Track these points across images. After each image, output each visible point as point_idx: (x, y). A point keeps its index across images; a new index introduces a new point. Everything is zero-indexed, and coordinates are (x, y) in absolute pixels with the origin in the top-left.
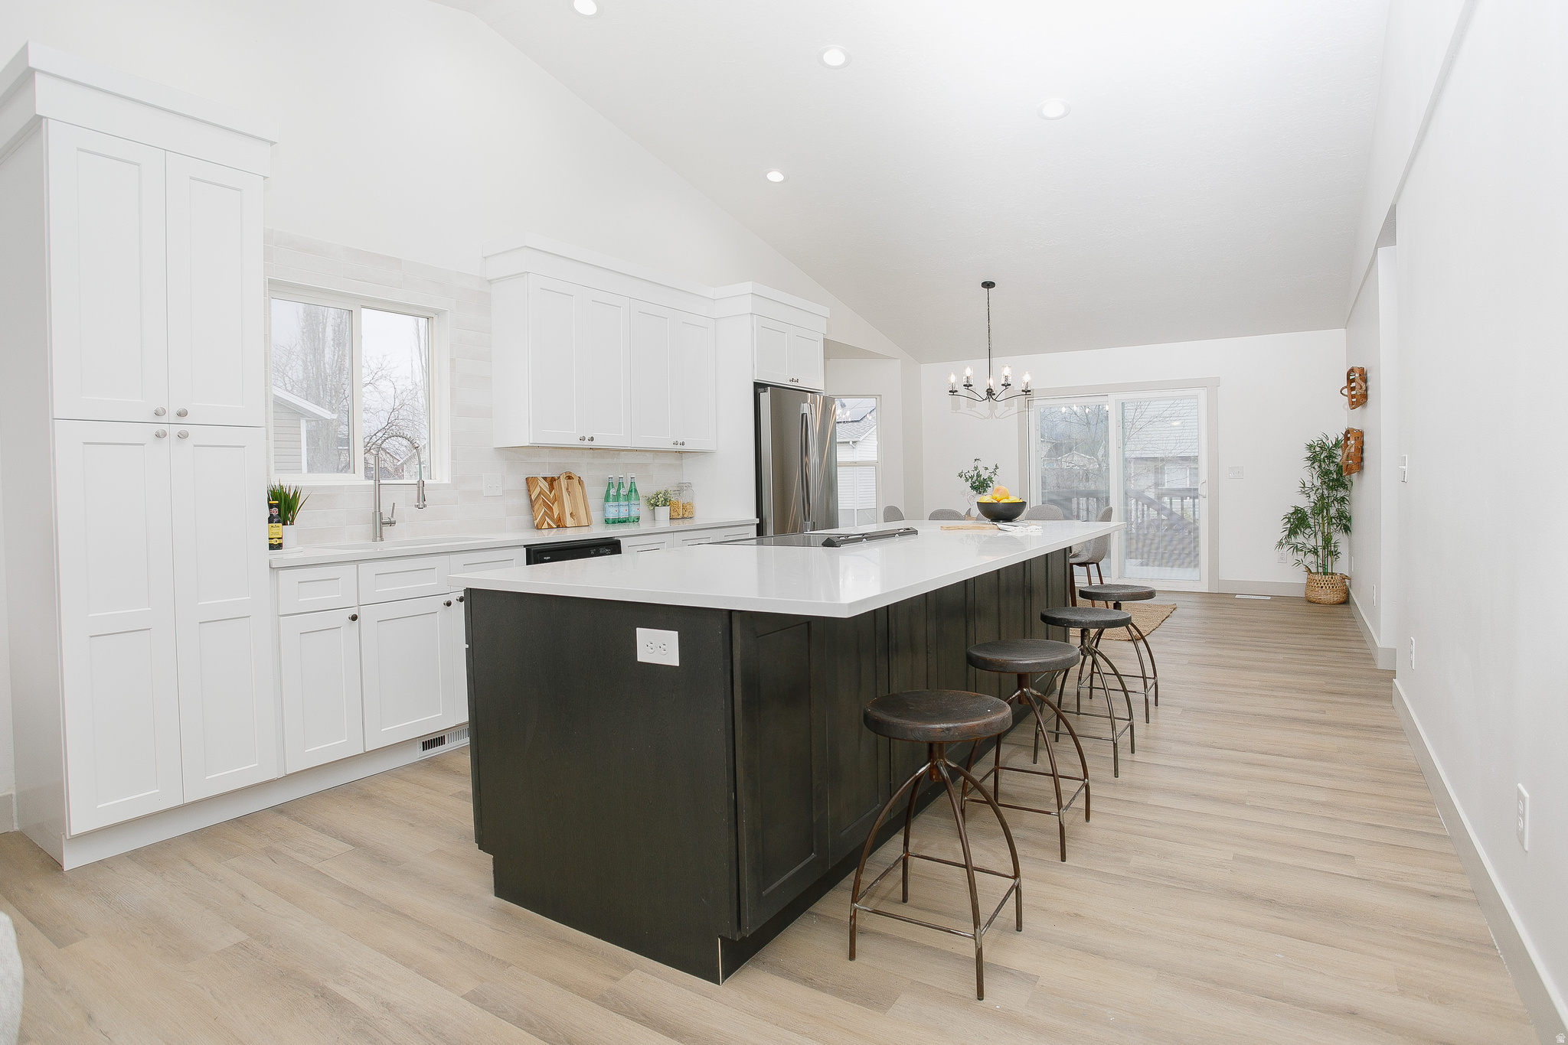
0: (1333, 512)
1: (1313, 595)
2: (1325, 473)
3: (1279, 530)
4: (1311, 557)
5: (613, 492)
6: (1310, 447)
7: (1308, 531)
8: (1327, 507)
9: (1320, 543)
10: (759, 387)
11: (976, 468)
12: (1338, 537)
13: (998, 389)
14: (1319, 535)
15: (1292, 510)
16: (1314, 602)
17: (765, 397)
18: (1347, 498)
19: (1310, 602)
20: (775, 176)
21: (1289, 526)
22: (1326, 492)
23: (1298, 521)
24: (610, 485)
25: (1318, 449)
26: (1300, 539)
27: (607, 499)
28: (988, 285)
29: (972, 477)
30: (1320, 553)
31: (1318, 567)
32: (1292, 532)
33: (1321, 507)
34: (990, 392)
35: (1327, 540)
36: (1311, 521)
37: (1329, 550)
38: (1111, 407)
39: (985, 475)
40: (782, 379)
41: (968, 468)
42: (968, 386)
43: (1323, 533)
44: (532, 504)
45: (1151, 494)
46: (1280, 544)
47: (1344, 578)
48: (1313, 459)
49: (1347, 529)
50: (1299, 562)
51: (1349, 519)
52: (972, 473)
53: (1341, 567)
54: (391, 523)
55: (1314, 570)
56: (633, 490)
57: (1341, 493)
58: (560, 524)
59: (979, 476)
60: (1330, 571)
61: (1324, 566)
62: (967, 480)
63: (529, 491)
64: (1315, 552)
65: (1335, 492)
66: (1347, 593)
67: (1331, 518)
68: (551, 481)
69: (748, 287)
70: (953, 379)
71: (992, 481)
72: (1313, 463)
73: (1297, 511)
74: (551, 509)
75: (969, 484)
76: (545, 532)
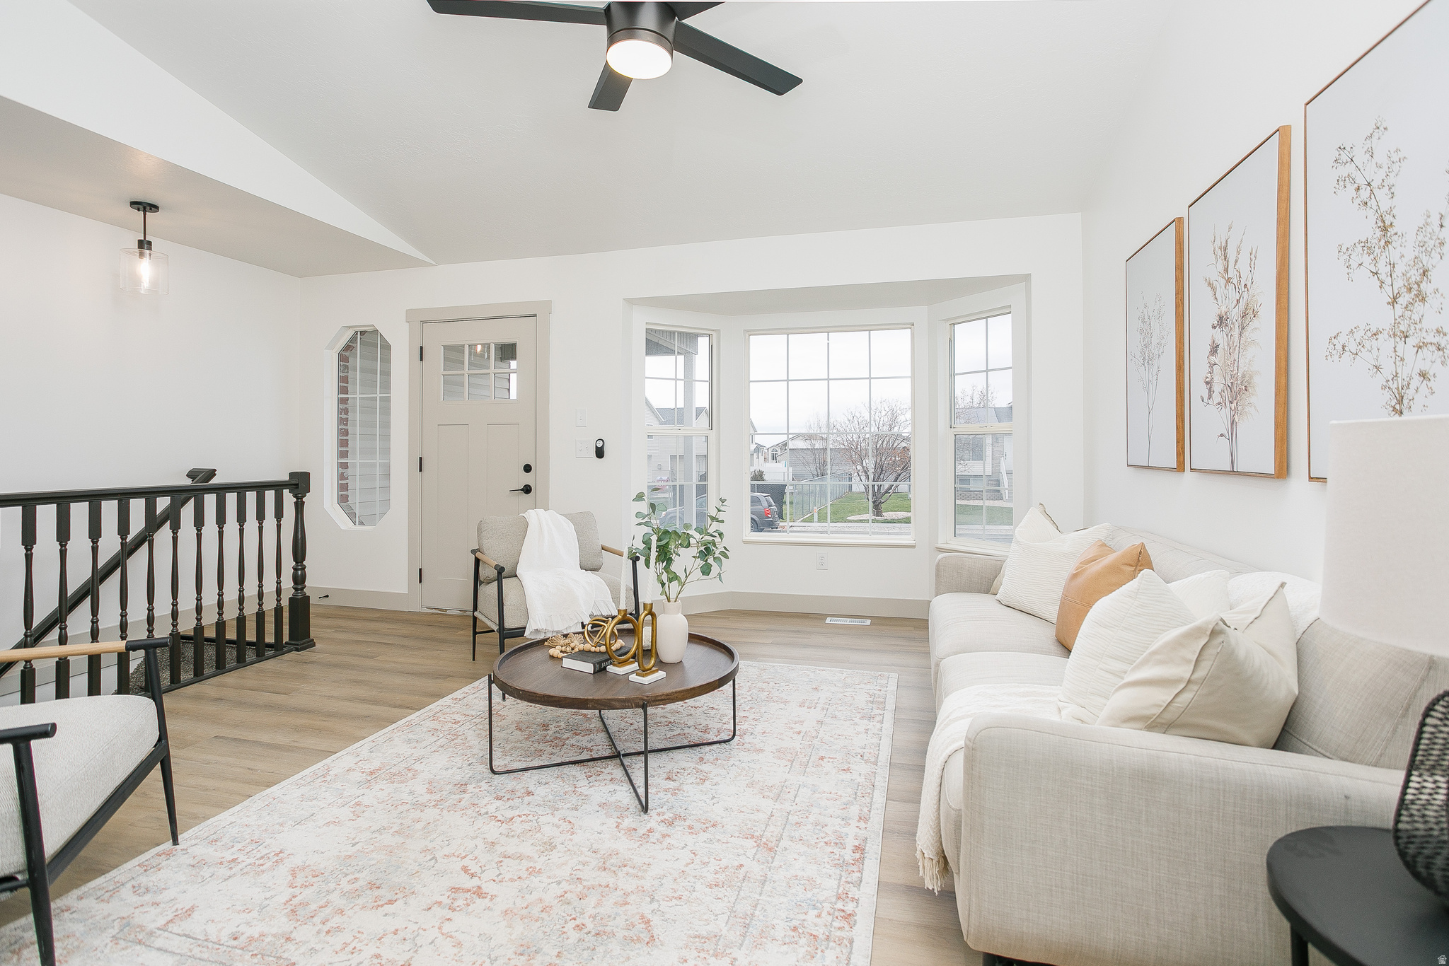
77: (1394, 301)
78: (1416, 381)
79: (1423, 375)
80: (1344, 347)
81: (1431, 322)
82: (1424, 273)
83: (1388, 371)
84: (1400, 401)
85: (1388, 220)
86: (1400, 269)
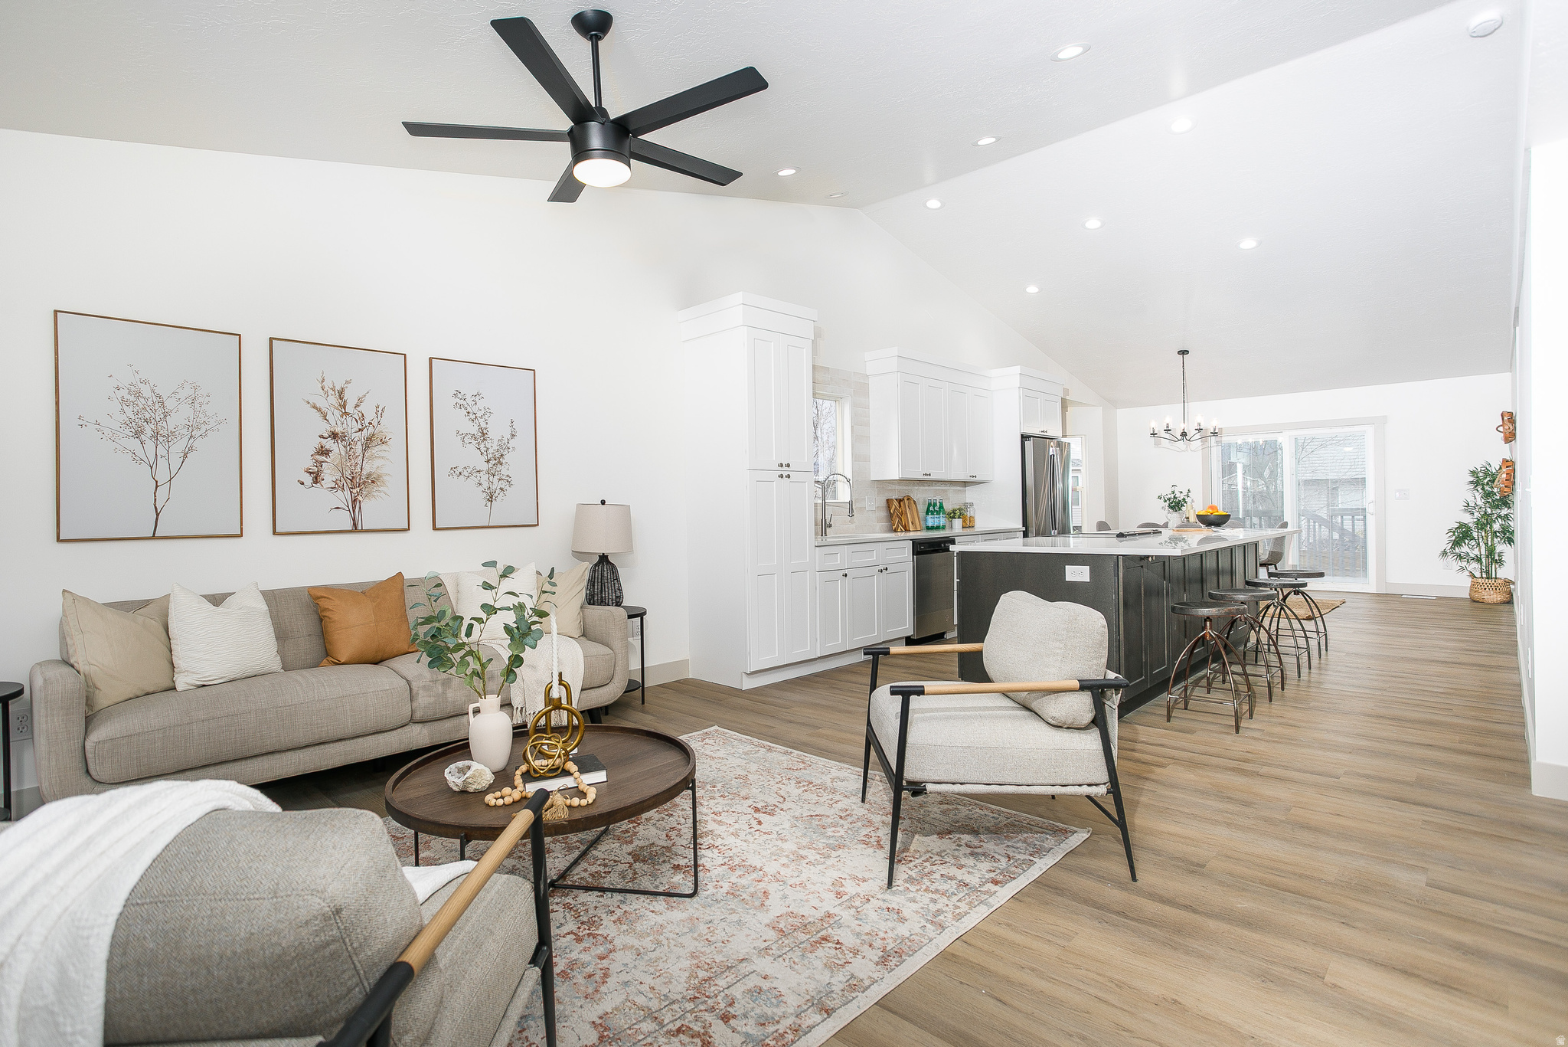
0: (1496, 527)
1: (1477, 596)
2: (1487, 495)
3: (1444, 541)
4: (1475, 565)
5: (931, 508)
6: (1473, 473)
7: (1473, 543)
8: (1490, 522)
9: (1483, 552)
10: (1024, 438)
11: (1173, 492)
12: (1501, 547)
13: (1191, 432)
14: (1483, 547)
15: (1457, 525)
16: (1478, 602)
17: (1029, 444)
18: (1512, 515)
19: (1474, 601)
20: (1032, 289)
21: (1454, 538)
22: (1489, 510)
23: (1462, 535)
24: (930, 505)
25: (1481, 474)
26: (1464, 549)
27: (927, 513)
28: (1183, 352)
29: (1169, 499)
30: (1484, 560)
31: (1481, 572)
32: (1457, 543)
33: (1484, 523)
34: (1184, 434)
35: (1491, 552)
36: (1475, 534)
37: (1493, 558)
38: (1285, 440)
39: (1180, 497)
40: (1036, 431)
41: (1167, 492)
42: (1167, 430)
43: (1486, 544)
44: (891, 516)
45: (1324, 514)
46: (1445, 553)
47: (1508, 582)
48: (1476, 483)
49: (1510, 541)
50: (1462, 569)
51: (1512, 533)
52: (1169, 496)
53: (1503, 573)
54: (830, 526)
55: (1478, 574)
56: (941, 507)
57: (1505, 511)
58: (907, 530)
59: (1175, 498)
60: (1494, 576)
61: (1487, 572)
62: (1165, 501)
63: (889, 507)
64: (1478, 560)
65: (1498, 511)
66: (1511, 594)
67: (1495, 532)
68: (900, 501)
69: (1017, 369)
70: (1153, 424)
71: (1186, 502)
72: (1476, 486)
73: (1462, 525)
74: (901, 519)
75: (1167, 504)
76: (899, 534)
77: (488, 461)
78: (498, 491)
79: (502, 489)
80: (460, 473)
81: (504, 472)
82: (502, 455)
83: (485, 485)
84: (491, 497)
85: (485, 431)
86: (491, 451)
